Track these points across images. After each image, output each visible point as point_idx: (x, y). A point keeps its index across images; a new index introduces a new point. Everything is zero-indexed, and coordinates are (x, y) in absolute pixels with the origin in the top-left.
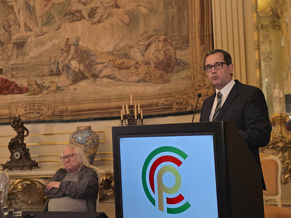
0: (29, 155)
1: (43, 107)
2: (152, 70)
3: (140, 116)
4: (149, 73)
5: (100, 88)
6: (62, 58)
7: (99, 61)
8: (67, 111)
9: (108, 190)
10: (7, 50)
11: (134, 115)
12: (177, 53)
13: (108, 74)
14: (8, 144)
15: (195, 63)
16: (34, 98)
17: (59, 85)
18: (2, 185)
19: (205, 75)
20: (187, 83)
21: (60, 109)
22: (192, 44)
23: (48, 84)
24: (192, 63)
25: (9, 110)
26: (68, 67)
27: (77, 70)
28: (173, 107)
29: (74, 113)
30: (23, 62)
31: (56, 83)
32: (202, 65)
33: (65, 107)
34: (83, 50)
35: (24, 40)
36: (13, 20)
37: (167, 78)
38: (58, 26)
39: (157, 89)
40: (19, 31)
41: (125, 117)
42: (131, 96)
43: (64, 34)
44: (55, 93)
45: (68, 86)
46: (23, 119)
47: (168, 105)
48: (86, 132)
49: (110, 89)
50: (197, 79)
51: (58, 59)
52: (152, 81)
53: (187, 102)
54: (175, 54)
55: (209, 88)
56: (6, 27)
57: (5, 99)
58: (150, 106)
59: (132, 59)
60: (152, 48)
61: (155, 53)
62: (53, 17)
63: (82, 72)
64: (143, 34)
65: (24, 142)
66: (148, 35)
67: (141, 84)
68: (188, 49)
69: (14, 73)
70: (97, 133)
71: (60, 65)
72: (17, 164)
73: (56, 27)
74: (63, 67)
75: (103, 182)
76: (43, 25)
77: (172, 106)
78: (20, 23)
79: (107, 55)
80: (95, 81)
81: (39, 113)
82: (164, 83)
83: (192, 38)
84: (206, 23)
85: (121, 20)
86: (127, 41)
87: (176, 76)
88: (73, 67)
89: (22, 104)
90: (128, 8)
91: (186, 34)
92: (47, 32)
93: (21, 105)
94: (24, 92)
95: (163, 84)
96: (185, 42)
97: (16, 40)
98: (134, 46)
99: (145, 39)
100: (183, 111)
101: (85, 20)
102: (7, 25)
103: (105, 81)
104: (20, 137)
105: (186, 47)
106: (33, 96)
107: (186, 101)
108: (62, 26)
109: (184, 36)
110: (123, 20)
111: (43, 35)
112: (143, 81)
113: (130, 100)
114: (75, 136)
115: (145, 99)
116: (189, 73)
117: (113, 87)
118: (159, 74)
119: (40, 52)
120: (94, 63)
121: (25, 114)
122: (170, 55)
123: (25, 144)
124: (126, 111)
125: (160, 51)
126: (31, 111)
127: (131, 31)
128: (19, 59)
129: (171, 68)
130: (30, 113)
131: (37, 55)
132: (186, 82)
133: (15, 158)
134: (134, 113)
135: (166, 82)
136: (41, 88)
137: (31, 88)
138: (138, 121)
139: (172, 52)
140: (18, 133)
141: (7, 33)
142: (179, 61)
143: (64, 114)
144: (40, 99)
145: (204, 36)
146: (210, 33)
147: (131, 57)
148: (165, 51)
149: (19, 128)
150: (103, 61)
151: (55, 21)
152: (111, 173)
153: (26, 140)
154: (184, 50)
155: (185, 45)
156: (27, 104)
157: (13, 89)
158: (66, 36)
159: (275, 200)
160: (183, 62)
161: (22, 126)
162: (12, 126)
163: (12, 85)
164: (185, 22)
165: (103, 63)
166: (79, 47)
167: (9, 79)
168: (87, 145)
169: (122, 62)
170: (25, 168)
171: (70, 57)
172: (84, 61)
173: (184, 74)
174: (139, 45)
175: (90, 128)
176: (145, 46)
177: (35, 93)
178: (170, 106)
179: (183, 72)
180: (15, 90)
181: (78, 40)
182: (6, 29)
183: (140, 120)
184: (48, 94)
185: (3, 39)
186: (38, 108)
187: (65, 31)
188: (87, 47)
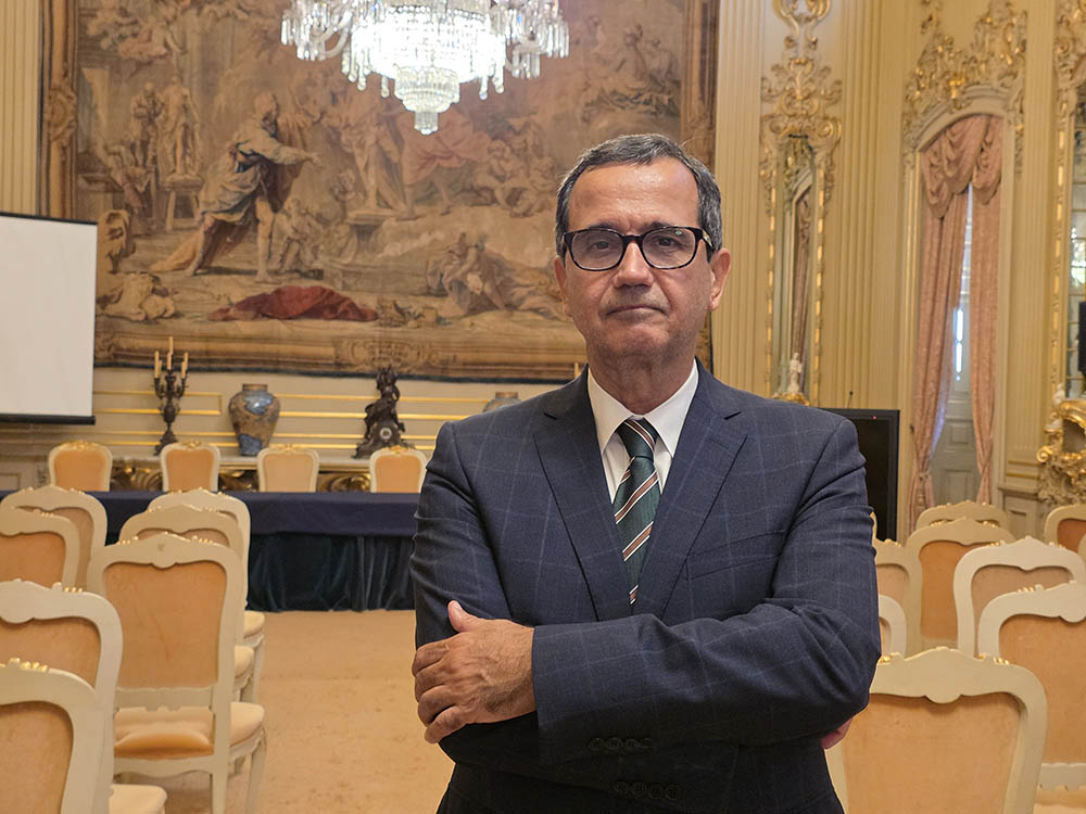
1: (407, 349)
5: (518, 327)
6: (450, 267)
7: (519, 280)
8: (454, 361)
10: (336, 236)
13: (536, 306)
16: (390, 331)
17: (442, 314)
21: (441, 358)
23: (421, 310)
25: (336, 350)
26: (461, 285)
27: (478, 292)
29: (468, 367)
30: (369, 264)
31: (433, 311)
33: (452, 354)
34: (492, 258)
35: (373, 223)
36: (353, 181)
38: (445, 208)
40: (363, 204)
43: (456, 224)
44: (431, 327)
45: (460, 318)
49: (537, 332)
51: (441, 266)
56: (336, 191)
57: (328, 328)
62: (437, 191)
63: (488, 296)
69: (350, 281)
71: (446, 279)
73: (442, 210)
74: (451, 282)
78: (368, 190)
79: (536, 273)
80: (512, 315)
88: (470, 286)
89: (363, 340)
93: (361, 341)
94: (368, 318)
97: (356, 220)
102: (339, 187)
103: (529, 318)
106: (388, 329)
111: (414, 219)
117: (543, 329)
119: (405, 251)
120: (511, 284)
121: (370, 359)
126: (383, 355)
128: (359, 256)
130: (382, 359)
131: (400, 253)
136: (404, 316)
137: (383, 313)
140: (383, 396)
143: (450, 367)
144: (401, 336)
149: (387, 388)
150: (527, 282)
156: (374, 342)
157: (345, 312)
163: (344, 304)
165: (527, 286)
166: (486, 252)
167: (339, 292)
171: (465, 267)
172: (493, 278)
175: (515, 396)
177: (390, 323)
180: (351, 313)
181: (483, 238)
182: (337, 195)
184: (418, 327)
185: (329, 213)
186: (398, 351)
187: (460, 220)
188: (499, 255)
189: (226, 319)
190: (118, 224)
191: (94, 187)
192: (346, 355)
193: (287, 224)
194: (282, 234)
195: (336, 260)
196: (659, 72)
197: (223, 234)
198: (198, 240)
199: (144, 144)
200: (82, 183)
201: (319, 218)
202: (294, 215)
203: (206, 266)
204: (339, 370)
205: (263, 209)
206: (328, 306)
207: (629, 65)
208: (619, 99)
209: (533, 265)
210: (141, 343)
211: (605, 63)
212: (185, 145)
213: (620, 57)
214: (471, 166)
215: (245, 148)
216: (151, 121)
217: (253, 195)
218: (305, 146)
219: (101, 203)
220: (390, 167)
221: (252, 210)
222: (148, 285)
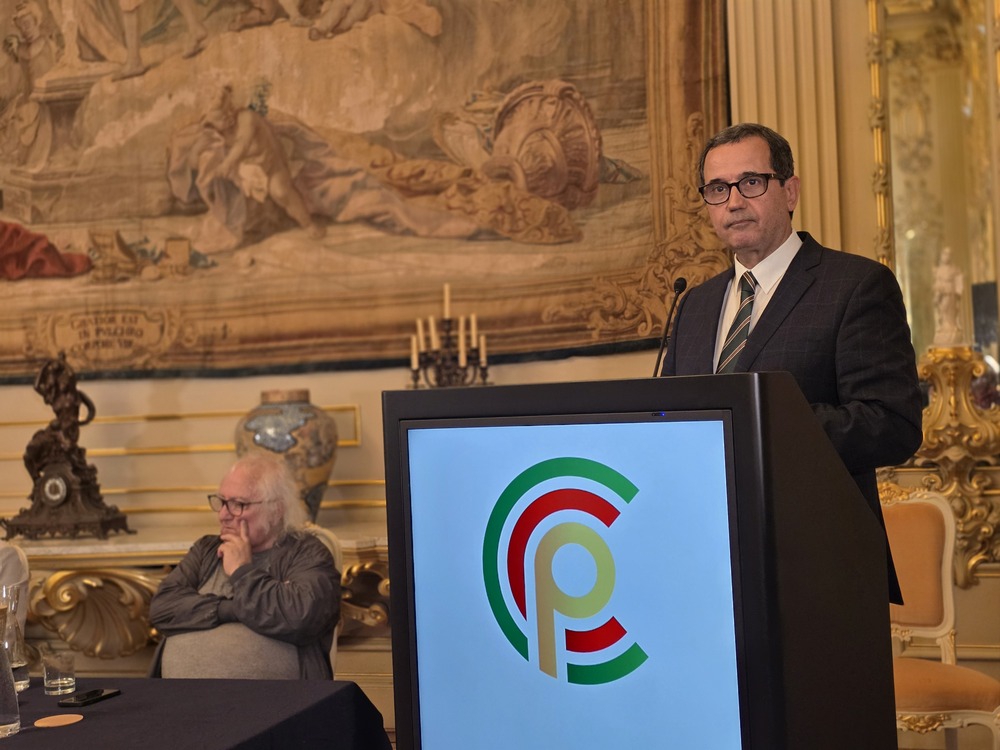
0: (97, 488)
1: (142, 322)
2: (519, 198)
3: (478, 357)
4: (509, 210)
5: (338, 258)
6: (208, 155)
7: (336, 164)
8: (225, 336)
9: (367, 607)
10: (19, 126)
11: (458, 352)
12: (604, 139)
13: (367, 211)
14: (22, 452)
15: (666, 174)
16: (113, 291)
17: (199, 247)
18: (7, 591)
19: (700, 217)
20: (639, 245)
21: (201, 332)
22: (655, 109)
23: (162, 245)
24: (655, 176)
25: (27, 335)
26: (228, 187)
27: (260, 197)
28: (589, 327)
29: (249, 346)
30: (72, 169)
31: (185, 245)
32: (692, 183)
33: (219, 325)
34: (282, 127)
35: (75, 92)
36: (39, 22)
37: (569, 228)
38: (193, 44)
39: (535, 264)
40: (58, 61)
41: (426, 360)
42: (447, 288)
43: (214, 71)
44: (184, 274)
45: (230, 252)
46: (75, 364)
47: (574, 320)
48: (292, 409)
49: (374, 264)
50: (673, 229)
51: (193, 157)
52: (519, 236)
53: (640, 310)
54: (597, 142)
55: (714, 260)
56: (15, 45)
57: (13, 296)
58: (511, 320)
59: (451, 161)
60: (520, 123)
61: (528, 141)
62: (177, 13)
63: (279, 203)
64: (489, 73)
65: (81, 443)
66: (506, 75)
67: (481, 247)
68: (643, 127)
69: (43, 206)
70: (331, 415)
71: (202, 180)
72: (54, 518)
73: (188, 48)
74: (211, 185)
75: (351, 581)
76: (144, 39)
77: (585, 323)
78: (64, 31)
79: (365, 145)
80: (324, 235)
81: (129, 344)
82: (560, 243)
83: (657, 89)
84: (707, 37)
85: (411, 25)
86: (435, 97)
87: (602, 218)
88: (245, 187)
89: (70, 312)
91: (636, 74)
92: (156, 65)
93: (66, 315)
94: (78, 270)
95: (557, 247)
96: (634, 102)
97: (49, 90)
98: (458, 115)
99: (495, 89)
100: (624, 338)
101: (287, 24)
102: (17, 37)
103: (358, 237)
104: (65, 425)
105: (636, 118)
106: (109, 287)
107: (633, 303)
108: (210, 44)
109: (630, 81)
110: (419, 24)
111: (143, 73)
112: (487, 234)
113: (441, 302)
114: (253, 425)
115: (496, 299)
116: (647, 210)
117: (386, 257)
118: (543, 211)
119: (131, 134)
120: (320, 174)
121: (82, 347)
122: (580, 147)
123: (81, 452)
124: (428, 339)
125: (548, 133)
126: (103, 337)
127: (445, 63)
128: (59, 156)
129: (586, 192)
130: (100, 344)
131: (122, 142)
132: (635, 241)
133: (47, 498)
134: (456, 345)
135: (566, 239)
136: (136, 257)
137: (100, 257)
138: (470, 372)
139: (588, 135)
140: (58, 412)
141: (17, 67)
142: (613, 168)
143: (217, 349)
144: (133, 297)
145: (699, 81)
146: (720, 70)
147: (448, 153)
148: (565, 132)
149: (63, 397)
150: (350, 165)
151: (183, 27)
152: (377, 549)
153: (87, 438)
154: (627, 129)
155: (631, 111)
156: (87, 313)
157: (40, 263)
158: (222, 77)
159: (933, 640)
160: (626, 169)
161: (71, 388)
162: (38, 390)
163: (38, 248)
164: (633, 32)
165: (350, 173)
166: (270, 116)
167: (27, 227)
168: (294, 455)
169: (417, 170)
170: (81, 533)
171: (235, 151)
172: (286, 165)
173: (628, 211)
174: (476, 111)
175: (304, 397)
176: (496, 114)
177: (114, 276)
178: (581, 324)
179: (625, 204)
180: (48, 265)
181: (263, 90)
182: (15, 51)
183: (479, 372)
184: (161, 277)
186: (126, 327)
187: (220, 61)
188: (295, 118)
192: (43, 342)
204: (32, 371)
209: (357, 129)
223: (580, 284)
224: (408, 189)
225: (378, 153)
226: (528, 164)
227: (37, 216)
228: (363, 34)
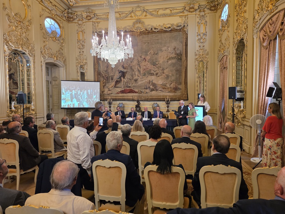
0: (141, 109)
1: (142, 97)
4: (171, 90)
5: (158, 93)
7: (158, 86)
8: (149, 98)
10: (132, 81)
13: (160, 90)
17: (147, 92)
21: (147, 98)
22: (182, 84)
23: (144, 91)
26: (149, 87)
27: (152, 88)
29: (151, 99)
30: (137, 85)
35: (137, 79)
36: (134, 74)
39: (173, 94)
40: (136, 77)
47: (176, 98)
49: (161, 94)
51: (147, 85)
52: (172, 92)
56: (132, 75)
57: (131, 94)
58: (171, 98)
60: (172, 84)
62: (146, 74)
64: (170, 81)
67: (169, 93)
71: (147, 87)
73: (147, 77)
76: (143, 76)
78: (136, 75)
80: (157, 91)
84: (186, 80)
85: (164, 77)
86: (166, 82)
89: (136, 96)
90: (166, 74)
92: (144, 78)
94: (137, 93)
95: (175, 93)
96: (180, 84)
97: (135, 79)
98: (168, 83)
101: (155, 76)
106: (139, 94)
109: (180, 82)
114: (154, 105)
118: (174, 91)
122: (177, 86)
127: (167, 80)
128: (135, 84)
129: (177, 90)
131: (141, 83)
136: (142, 92)
137: (139, 92)
140: (138, 104)
142: (179, 88)
145: (185, 83)
146: (187, 82)
147: (167, 86)
148: (175, 85)
156: (138, 96)
161: (139, 102)
164: (181, 79)
166: (153, 82)
171: (150, 85)
172: (154, 86)
173: (180, 91)
175: (157, 103)
176: (170, 84)
180: (134, 92)
181: (152, 80)
184: (144, 94)
185: (131, 78)
187: (149, 78)
188: (155, 83)
189: (118, 94)
190: (104, 82)
191: (101, 77)
192: (134, 98)
193: (125, 80)
194: (125, 82)
195: (132, 85)
196: (178, 53)
197: (117, 82)
198: (114, 83)
199: (107, 71)
200: (99, 76)
201: (130, 79)
202: (126, 79)
203: (115, 86)
204: (133, 100)
205: (122, 78)
206: (132, 91)
207: (174, 53)
208: (173, 58)
209: (160, 84)
210: (107, 97)
211: (170, 53)
212: (112, 70)
213: (172, 52)
214: (150, 70)
215: (120, 70)
216: (108, 67)
217: (121, 77)
218: (127, 69)
219: (102, 79)
220: (139, 71)
221: (121, 79)
222: (107, 89)
223: (176, 96)
224: (163, 88)
225: (161, 86)
226: (173, 87)
227: (133, 88)
228: (160, 77)
